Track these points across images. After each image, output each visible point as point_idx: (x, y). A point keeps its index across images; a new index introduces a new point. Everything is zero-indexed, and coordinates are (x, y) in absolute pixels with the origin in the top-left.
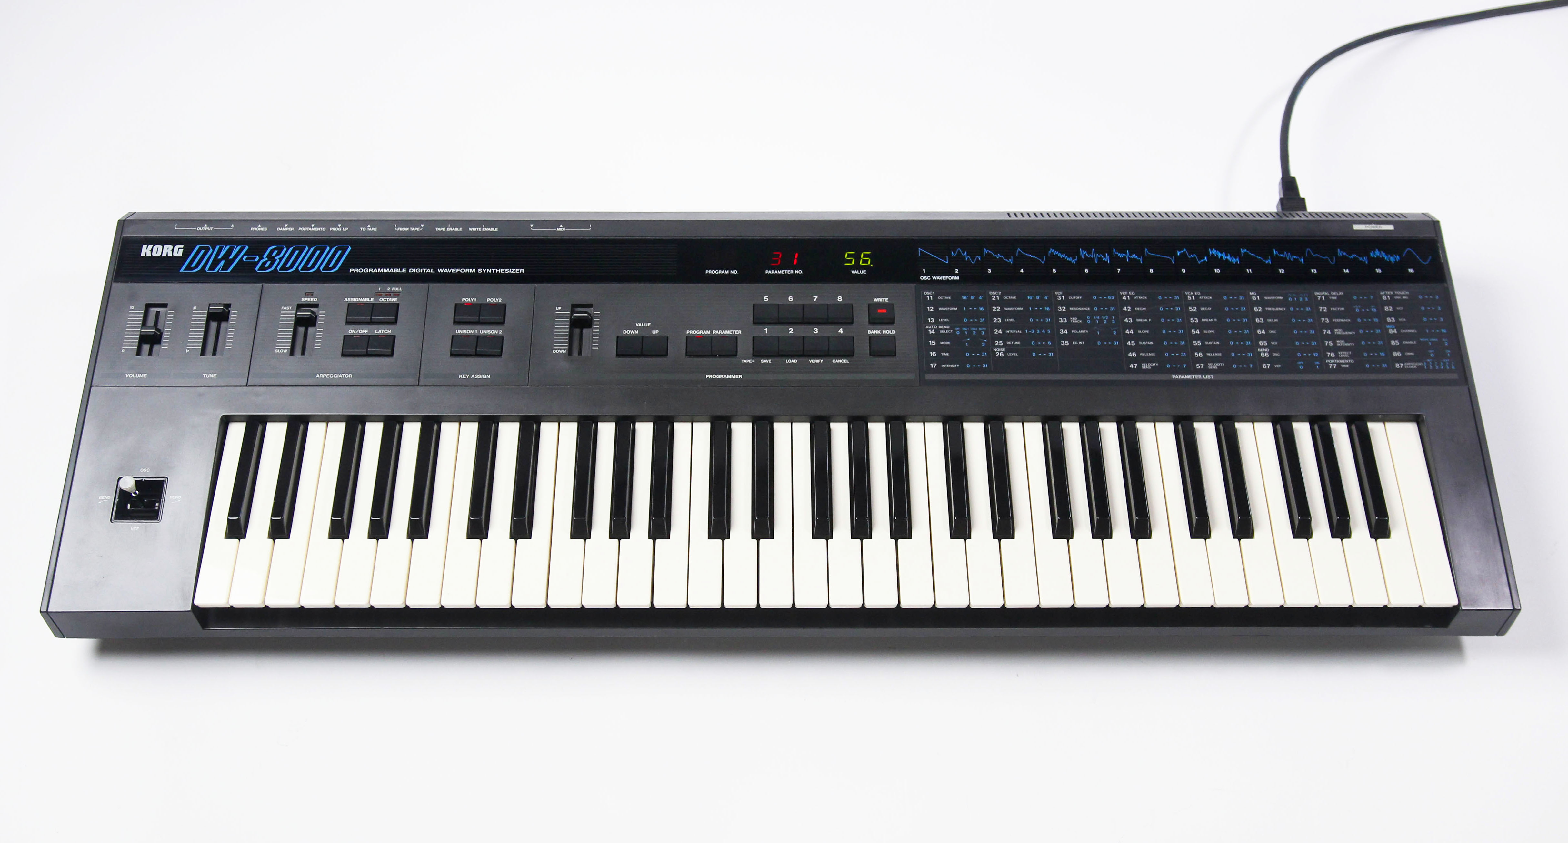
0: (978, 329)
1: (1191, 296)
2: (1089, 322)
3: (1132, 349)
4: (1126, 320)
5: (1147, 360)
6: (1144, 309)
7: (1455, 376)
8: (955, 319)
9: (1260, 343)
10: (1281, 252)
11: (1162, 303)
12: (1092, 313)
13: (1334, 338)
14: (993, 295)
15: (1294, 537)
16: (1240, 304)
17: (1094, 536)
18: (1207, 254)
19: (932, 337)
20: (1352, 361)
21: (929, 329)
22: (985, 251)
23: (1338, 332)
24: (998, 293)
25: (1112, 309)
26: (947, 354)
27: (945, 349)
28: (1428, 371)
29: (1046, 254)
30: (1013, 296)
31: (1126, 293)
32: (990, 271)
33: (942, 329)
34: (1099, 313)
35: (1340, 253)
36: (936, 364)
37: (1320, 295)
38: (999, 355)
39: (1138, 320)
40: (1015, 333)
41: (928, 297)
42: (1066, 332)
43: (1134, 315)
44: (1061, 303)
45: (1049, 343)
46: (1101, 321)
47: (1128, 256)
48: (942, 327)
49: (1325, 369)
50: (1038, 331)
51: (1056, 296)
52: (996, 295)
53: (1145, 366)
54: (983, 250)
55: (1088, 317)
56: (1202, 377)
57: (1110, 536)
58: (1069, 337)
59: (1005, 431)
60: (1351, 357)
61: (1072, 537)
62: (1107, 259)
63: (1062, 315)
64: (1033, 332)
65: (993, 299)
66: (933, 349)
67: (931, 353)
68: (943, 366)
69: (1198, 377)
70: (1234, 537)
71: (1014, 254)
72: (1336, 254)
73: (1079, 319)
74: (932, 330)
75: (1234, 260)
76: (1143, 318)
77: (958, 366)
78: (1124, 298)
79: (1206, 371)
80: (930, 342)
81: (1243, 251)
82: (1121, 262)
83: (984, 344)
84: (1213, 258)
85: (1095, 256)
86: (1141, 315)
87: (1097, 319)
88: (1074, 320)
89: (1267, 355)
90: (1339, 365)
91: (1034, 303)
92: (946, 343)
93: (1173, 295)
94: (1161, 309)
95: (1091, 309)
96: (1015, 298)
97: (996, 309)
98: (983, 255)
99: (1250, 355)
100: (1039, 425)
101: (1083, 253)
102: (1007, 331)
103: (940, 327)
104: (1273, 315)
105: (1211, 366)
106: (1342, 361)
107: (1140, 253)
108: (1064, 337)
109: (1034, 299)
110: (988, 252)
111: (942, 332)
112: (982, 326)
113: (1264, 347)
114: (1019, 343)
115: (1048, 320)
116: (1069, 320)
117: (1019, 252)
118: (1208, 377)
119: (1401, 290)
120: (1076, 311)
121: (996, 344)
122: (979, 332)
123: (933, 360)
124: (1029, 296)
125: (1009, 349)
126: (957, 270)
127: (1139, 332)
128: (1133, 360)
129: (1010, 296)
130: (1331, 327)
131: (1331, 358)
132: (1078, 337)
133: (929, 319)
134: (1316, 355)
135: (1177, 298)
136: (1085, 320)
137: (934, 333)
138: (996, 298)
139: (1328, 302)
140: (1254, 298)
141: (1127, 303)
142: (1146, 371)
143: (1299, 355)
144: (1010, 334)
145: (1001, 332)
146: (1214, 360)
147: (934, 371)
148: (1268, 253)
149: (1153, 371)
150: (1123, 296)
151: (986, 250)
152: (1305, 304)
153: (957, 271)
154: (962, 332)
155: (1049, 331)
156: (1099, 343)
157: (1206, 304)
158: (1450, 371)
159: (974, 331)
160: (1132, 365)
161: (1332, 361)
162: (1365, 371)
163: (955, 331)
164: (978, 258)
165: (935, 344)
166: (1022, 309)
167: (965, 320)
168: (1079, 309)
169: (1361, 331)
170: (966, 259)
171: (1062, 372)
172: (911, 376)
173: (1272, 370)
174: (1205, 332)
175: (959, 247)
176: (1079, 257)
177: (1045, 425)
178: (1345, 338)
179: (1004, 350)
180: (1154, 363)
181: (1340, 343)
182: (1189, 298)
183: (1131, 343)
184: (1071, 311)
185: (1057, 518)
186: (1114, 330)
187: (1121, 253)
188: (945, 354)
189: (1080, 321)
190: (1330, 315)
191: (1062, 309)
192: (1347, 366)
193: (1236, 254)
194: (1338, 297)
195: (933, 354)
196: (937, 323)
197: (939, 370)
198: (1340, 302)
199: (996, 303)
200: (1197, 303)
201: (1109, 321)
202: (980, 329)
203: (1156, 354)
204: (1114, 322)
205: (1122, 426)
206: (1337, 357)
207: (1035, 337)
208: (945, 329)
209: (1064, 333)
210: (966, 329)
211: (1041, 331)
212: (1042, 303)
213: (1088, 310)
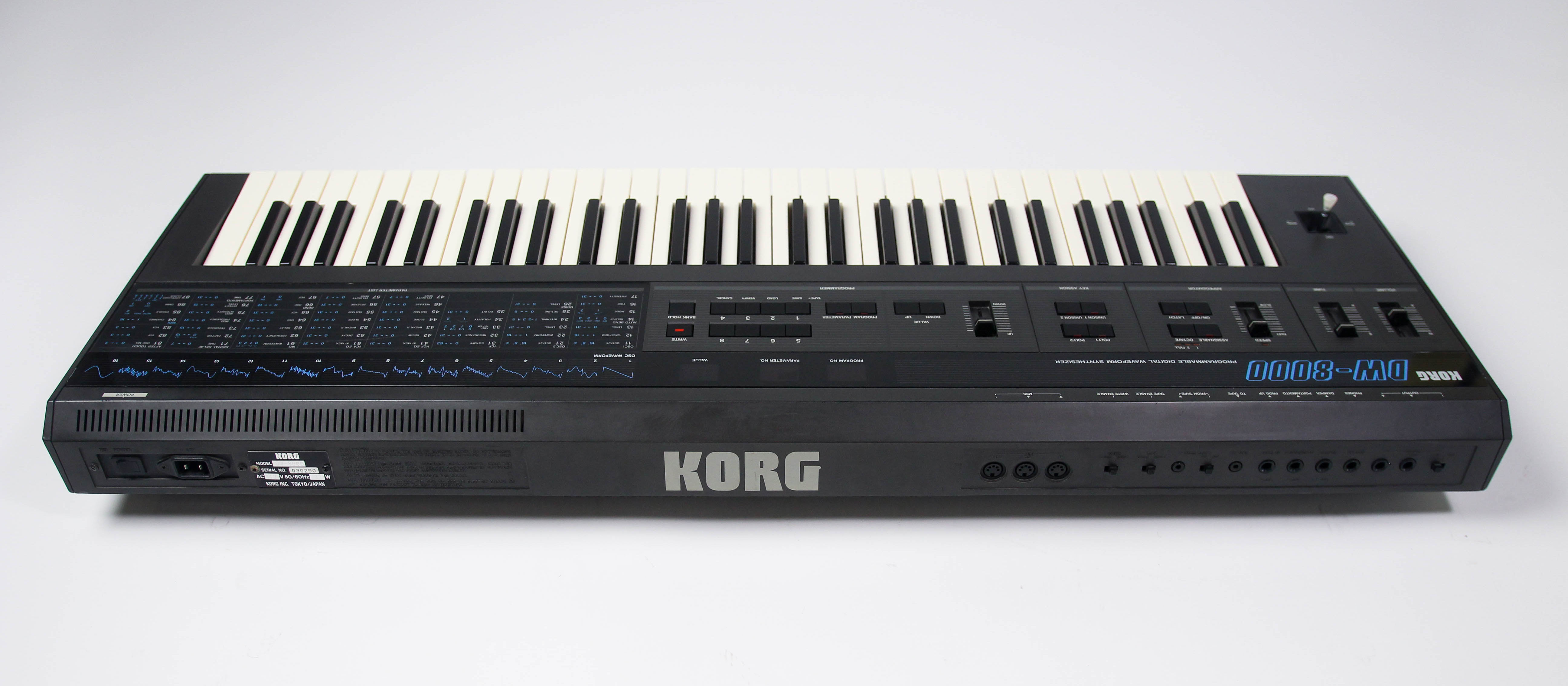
0: (584, 321)
1: (357, 344)
2: (470, 326)
3: (437, 308)
4: (432, 327)
5: (424, 301)
6: (411, 336)
7: (139, 290)
8: (608, 328)
9: (308, 313)
10: (242, 375)
11: (390, 340)
12: (465, 332)
13: (233, 316)
14: (562, 345)
16: (309, 339)
18: (322, 373)
19: (632, 316)
20: (228, 300)
21: (634, 321)
22: (560, 376)
23: (226, 320)
24: (556, 346)
25: (442, 335)
26: (619, 304)
27: (621, 308)
28: (163, 293)
29: (494, 373)
30: (542, 344)
31: (423, 346)
32: (560, 361)
33: (621, 321)
34: (457, 332)
35: (179, 374)
36: (632, 297)
37: (224, 346)
38: (568, 304)
40: (547, 318)
41: (630, 344)
42: (496, 320)
43: (422, 331)
44: (493, 339)
45: (516, 312)
46: (458, 327)
47: (408, 372)
49: (258, 295)
50: (524, 320)
51: (497, 344)
52: (559, 345)
53: (430, 297)
55: (470, 329)
56: (379, 290)
58: (494, 316)
59: (578, 258)
60: (227, 303)
62: (431, 370)
63: (495, 331)
64: (529, 319)
65: (562, 342)
66: (633, 308)
67: (636, 305)
68: (625, 296)
69: (383, 290)
71: (530, 373)
72: (184, 374)
73: (480, 328)
74: (631, 321)
75: (295, 369)
76: (415, 329)
77: (610, 296)
79: (373, 294)
80: (634, 312)
81: (282, 375)
82: (417, 367)
83: (582, 311)
85: (443, 372)
86: (416, 331)
88: (485, 328)
89: (307, 305)
90: (243, 298)
91: (521, 339)
92: (619, 311)
93: (375, 345)
94: (393, 335)
95: (465, 335)
96: (540, 343)
97: (561, 335)
98: (563, 373)
99: (324, 305)
101: (455, 374)
102: (555, 319)
103: (623, 323)
104: (282, 332)
106: (238, 300)
107: (393, 374)
108: (499, 316)
109: (520, 342)
111: (620, 319)
112: (579, 324)
113: (307, 310)
114: (546, 312)
115: (511, 327)
116: (490, 328)
117: (523, 375)
118: (374, 290)
119: (138, 348)
120: (480, 334)
121: (569, 311)
122: (584, 318)
123: (633, 300)
124: (524, 344)
125: (559, 308)
126: (595, 361)
127: (423, 319)
128: (439, 300)
129: (544, 344)
130: (230, 324)
131: (247, 303)
132: (485, 316)
133: (632, 327)
134: (260, 305)
135: (372, 343)
136: (474, 327)
137: (629, 318)
138: (559, 343)
139: (220, 341)
140: (293, 343)
141: (426, 339)
142: (430, 294)
143: (276, 305)
144: (553, 318)
145: (562, 319)
146: (361, 301)
147: (634, 293)
148: (257, 374)
149: (423, 294)
150: (427, 344)
152: (244, 340)
154: (601, 319)
155: (513, 320)
156: (467, 312)
157: (345, 339)
158: (140, 293)
159: (588, 320)
160: (442, 297)
161: (247, 300)
162: (219, 294)
163: (608, 320)
164: (571, 370)
165: (630, 311)
166: (536, 335)
167: (595, 327)
168: (476, 335)
169: (203, 320)
170: (583, 370)
171: (511, 293)
172: (659, 288)
173: (310, 295)
174: (357, 320)
175: (588, 379)
176: (460, 371)
177: (539, 263)
178: (222, 316)
179: (563, 307)
180: (420, 299)
181: (230, 313)
182: (360, 343)
183: (436, 312)
184: (485, 334)
186: (448, 321)
187: (414, 374)
188: (622, 304)
189: (478, 327)
190: (225, 332)
191: (494, 335)
192: (236, 297)
193: (291, 373)
194: (207, 344)
195: (633, 304)
196: (625, 326)
197: (630, 294)
198: (208, 341)
199: (560, 339)
200: (354, 340)
201: (450, 327)
202: (582, 321)
203: (415, 304)
204: (445, 327)
206: (241, 303)
207: (528, 316)
208: (618, 321)
209: (499, 318)
210: (597, 321)
211: (522, 320)
212: (512, 339)
213: (467, 334)
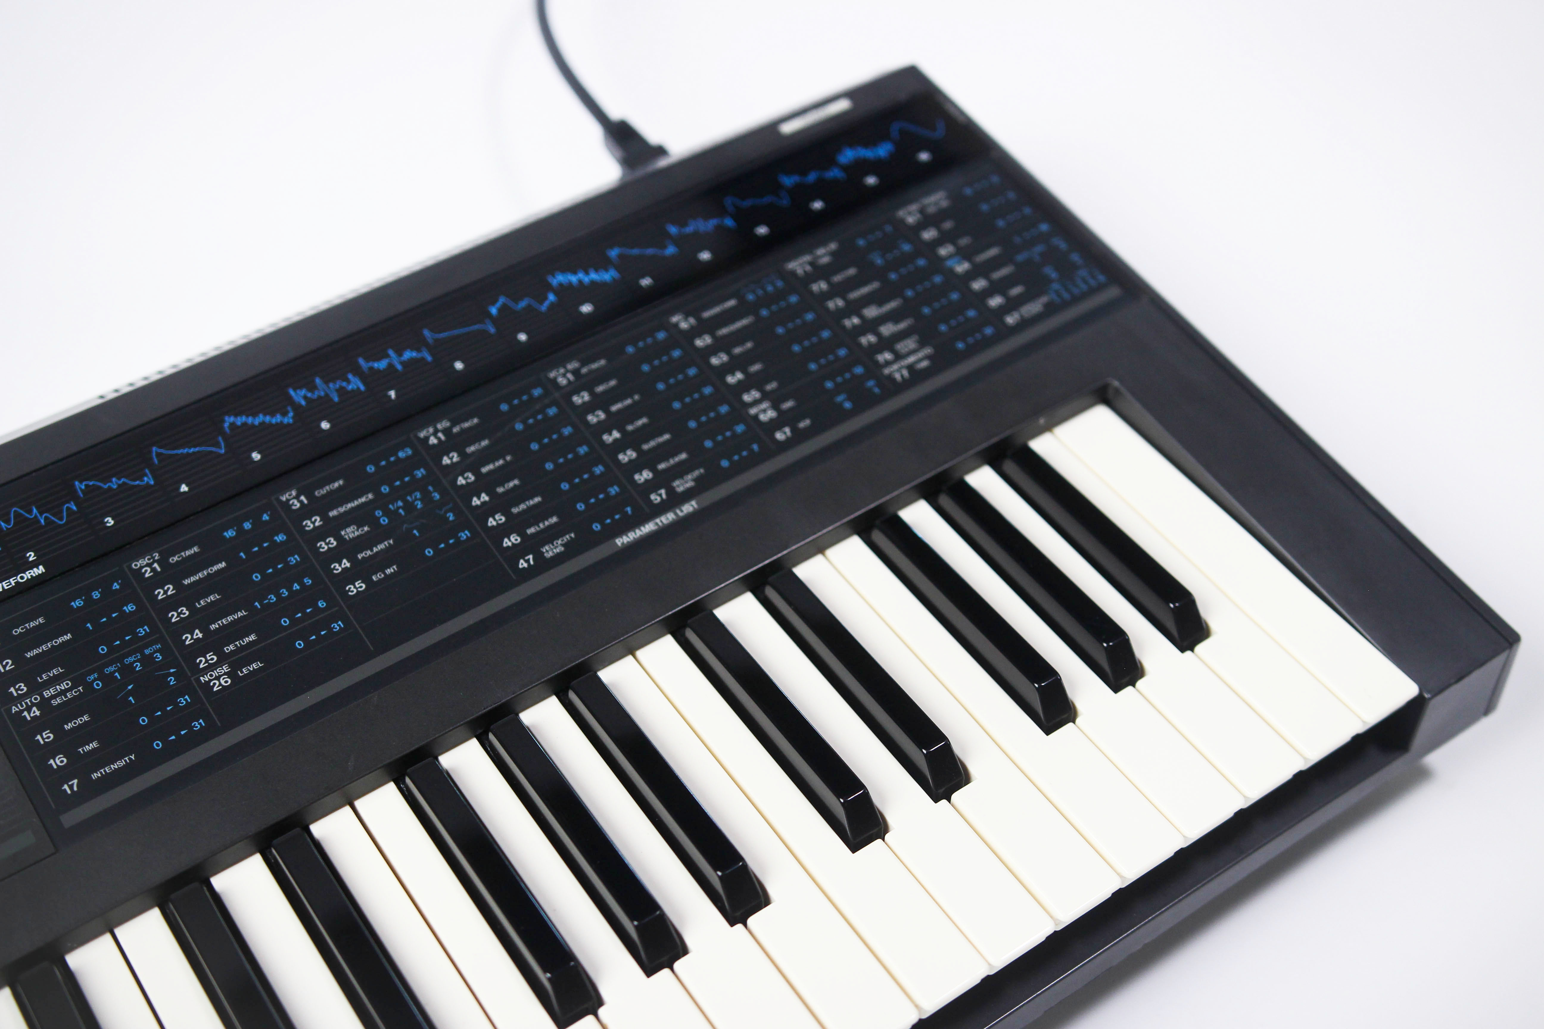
0: (143, 654)
1: (564, 375)
2: (384, 521)
3: (504, 531)
4: (461, 481)
5: (549, 535)
6: (485, 443)
7: (1113, 292)
9: (747, 398)
10: (683, 224)
11: (515, 413)
12: (381, 501)
13: (871, 326)
14: (141, 567)
15: (1048, 731)
16: (665, 347)
17: (649, 970)
18: (549, 287)
19: (38, 725)
20: (928, 351)
21: (22, 711)
22: (80, 486)
23: (871, 312)
24: (153, 558)
25: (420, 473)
26: (94, 745)
27: (83, 735)
28: (1065, 305)
29: (222, 432)
30: (190, 547)
31: (431, 430)
32: (110, 521)
33: (54, 697)
34: (397, 494)
35: (788, 181)
36: (76, 781)
37: (798, 265)
38: (220, 684)
39: (484, 470)
40: (234, 622)
42: (346, 563)
43: (471, 464)
44: (306, 512)
45: (321, 604)
46: (409, 507)
47: (394, 360)
48: (52, 691)
49: (892, 388)
50: (285, 593)
51: (286, 505)
52: (149, 566)
53: (550, 551)
54: (74, 485)
55: (378, 513)
56: (676, 514)
57: (683, 951)
58: (359, 571)
59: (317, 845)
60: (922, 344)
61: (600, 1003)
62: (355, 384)
63: (320, 534)
64: (273, 598)
65: (147, 575)
66: (51, 750)
67: (52, 761)
68: (95, 776)
69: (668, 518)
70: (936, 800)
71: (148, 463)
72: (780, 186)
73: (360, 526)
74: (29, 709)
75: (607, 276)
76: (493, 461)
77: (133, 757)
78: (433, 441)
79: (675, 500)
80: (39, 737)
81: (614, 253)
82: (390, 377)
83: (172, 681)
84: (564, 290)
85: (326, 389)
86: (486, 457)
87: (399, 508)
88: (351, 532)
89: (771, 414)
90: (910, 368)
91: (244, 540)
92: (79, 721)
93: (527, 390)
94: (519, 427)
95: (374, 494)
96: (196, 549)
97: (165, 592)
98: (79, 497)
99: (740, 428)
100: (390, 790)
101: (299, 396)
102: (213, 627)
103: (47, 694)
104: (738, 338)
105: (681, 485)
106: (911, 359)
107: (419, 343)
108: (349, 576)
109: (241, 531)
110: (86, 486)
111: (59, 700)
112: (147, 641)
113: (756, 402)
114: (253, 637)
115: (294, 559)
116: (339, 538)
117: (158, 455)
118: (688, 508)
119: (928, 193)
120: (345, 512)
121: (201, 666)
122: (147, 661)
123: (64, 774)
124: (227, 530)
125: (236, 662)
126: (33, 554)
127: (500, 490)
128: (519, 551)
129: (185, 550)
130: (855, 308)
131: (888, 363)
132: (379, 562)
133: (12, 689)
134: (859, 370)
135: (537, 392)
136: (374, 522)
137: (38, 713)
138: (154, 570)
139: (819, 272)
140: (684, 325)
141: (443, 449)
142: (558, 559)
143: (829, 385)
144: (223, 628)
145: (200, 635)
146: (680, 471)
147: (78, 798)
148: (661, 238)
149: (571, 551)
150: (427, 438)
151: (81, 482)
152: (781, 295)
153: (32, 556)
154: (107, 679)
155: (308, 581)
156: (429, 552)
157: (601, 376)
158: (1100, 288)
159: (135, 662)
160: (522, 561)
161: (895, 367)
162: (965, 355)
163: (89, 686)
164: (68, 509)
165: (52, 736)
166: (223, 565)
167: (103, 650)
168: (350, 505)
169: (909, 293)
170: (42, 521)
171: (384, 647)
172: (26, 840)
173: (798, 437)
174: (630, 428)
175: (12, 505)
176: (297, 407)
177: (404, 783)
178: (893, 317)
179: (226, 668)
180: (564, 535)
181: (887, 330)
182: (562, 381)
183: (495, 519)
184: (334, 517)
185: (544, 977)
186: (446, 512)
187: (379, 359)
188: (88, 748)
189: (366, 529)
190: (837, 291)
191: (314, 523)
192: (928, 362)
193: (603, 264)
194: (833, 254)
195: (59, 761)
196: (35, 688)
197: (90, 790)
198: (839, 262)
199: (159, 580)
200: (582, 383)
201: (426, 497)
202: (146, 653)
203: (558, 517)
204: (437, 496)
205: (572, 695)
206: (898, 357)
207: (285, 607)
208: (63, 693)
209: (343, 569)
210: (113, 669)
211: (289, 589)
212: (264, 532)
213: (371, 501)
